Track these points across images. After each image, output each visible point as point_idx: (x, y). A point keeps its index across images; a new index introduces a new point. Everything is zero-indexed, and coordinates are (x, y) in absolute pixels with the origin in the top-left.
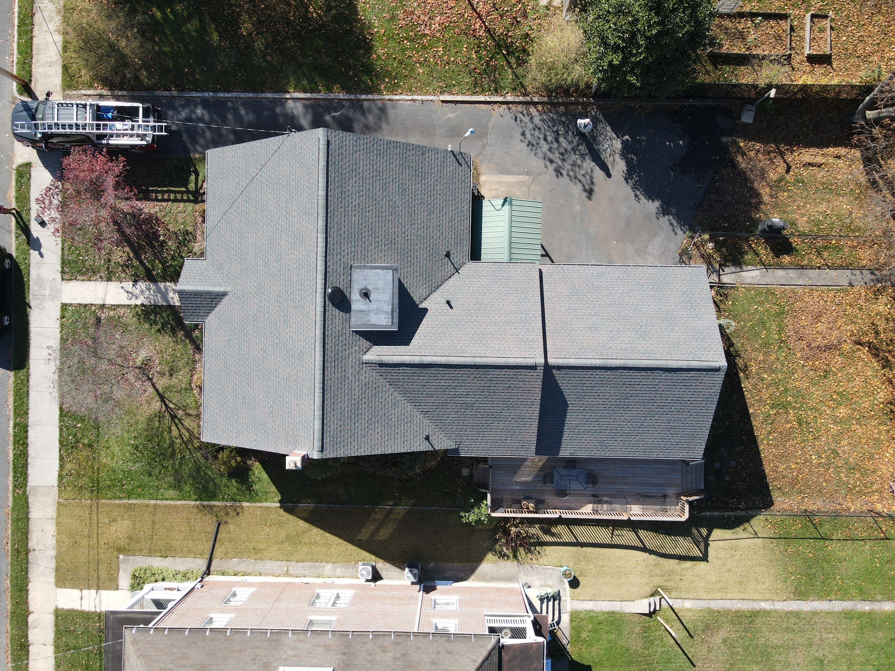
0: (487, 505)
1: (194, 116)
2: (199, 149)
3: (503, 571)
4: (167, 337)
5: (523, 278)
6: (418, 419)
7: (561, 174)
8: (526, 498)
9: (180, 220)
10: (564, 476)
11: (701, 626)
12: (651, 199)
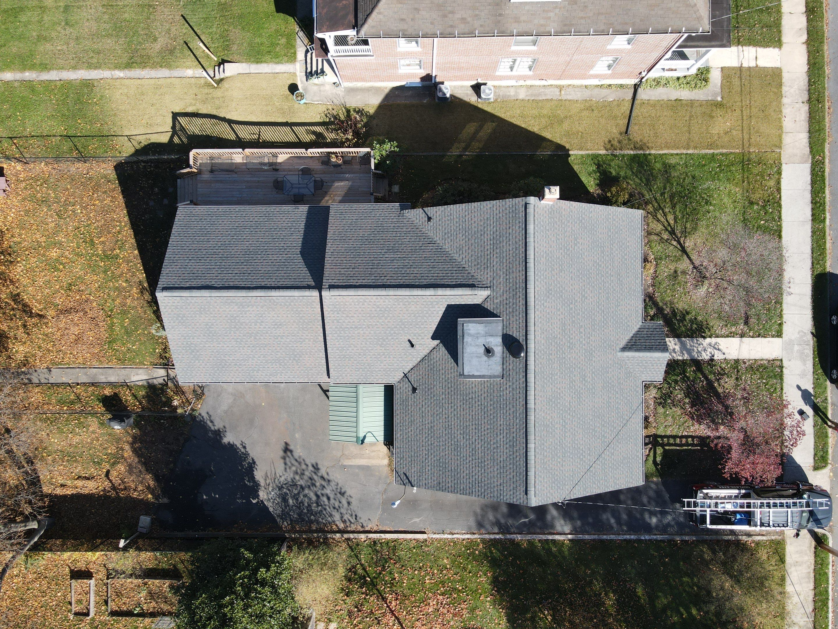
0: (375, 159)
1: (659, 516)
2: (653, 486)
3: (359, 97)
4: (680, 308)
5: (344, 370)
6: (438, 236)
7: (313, 466)
8: (339, 165)
9: (670, 419)
10: (304, 188)
11: (177, 53)
12: (231, 445)
